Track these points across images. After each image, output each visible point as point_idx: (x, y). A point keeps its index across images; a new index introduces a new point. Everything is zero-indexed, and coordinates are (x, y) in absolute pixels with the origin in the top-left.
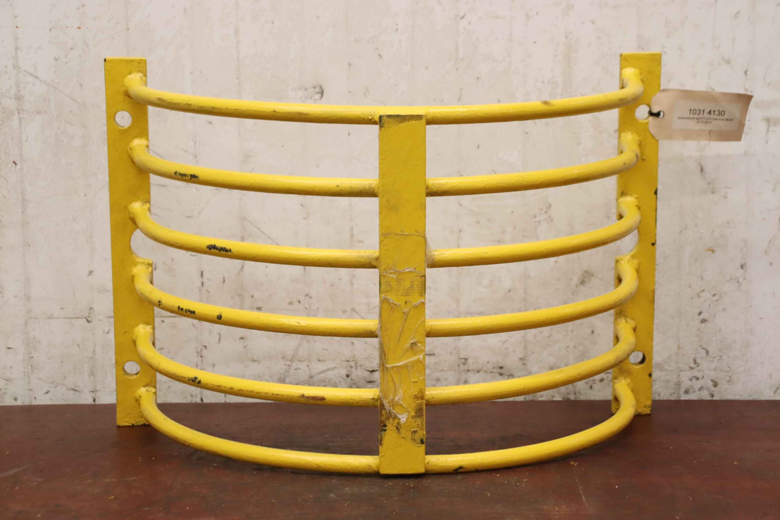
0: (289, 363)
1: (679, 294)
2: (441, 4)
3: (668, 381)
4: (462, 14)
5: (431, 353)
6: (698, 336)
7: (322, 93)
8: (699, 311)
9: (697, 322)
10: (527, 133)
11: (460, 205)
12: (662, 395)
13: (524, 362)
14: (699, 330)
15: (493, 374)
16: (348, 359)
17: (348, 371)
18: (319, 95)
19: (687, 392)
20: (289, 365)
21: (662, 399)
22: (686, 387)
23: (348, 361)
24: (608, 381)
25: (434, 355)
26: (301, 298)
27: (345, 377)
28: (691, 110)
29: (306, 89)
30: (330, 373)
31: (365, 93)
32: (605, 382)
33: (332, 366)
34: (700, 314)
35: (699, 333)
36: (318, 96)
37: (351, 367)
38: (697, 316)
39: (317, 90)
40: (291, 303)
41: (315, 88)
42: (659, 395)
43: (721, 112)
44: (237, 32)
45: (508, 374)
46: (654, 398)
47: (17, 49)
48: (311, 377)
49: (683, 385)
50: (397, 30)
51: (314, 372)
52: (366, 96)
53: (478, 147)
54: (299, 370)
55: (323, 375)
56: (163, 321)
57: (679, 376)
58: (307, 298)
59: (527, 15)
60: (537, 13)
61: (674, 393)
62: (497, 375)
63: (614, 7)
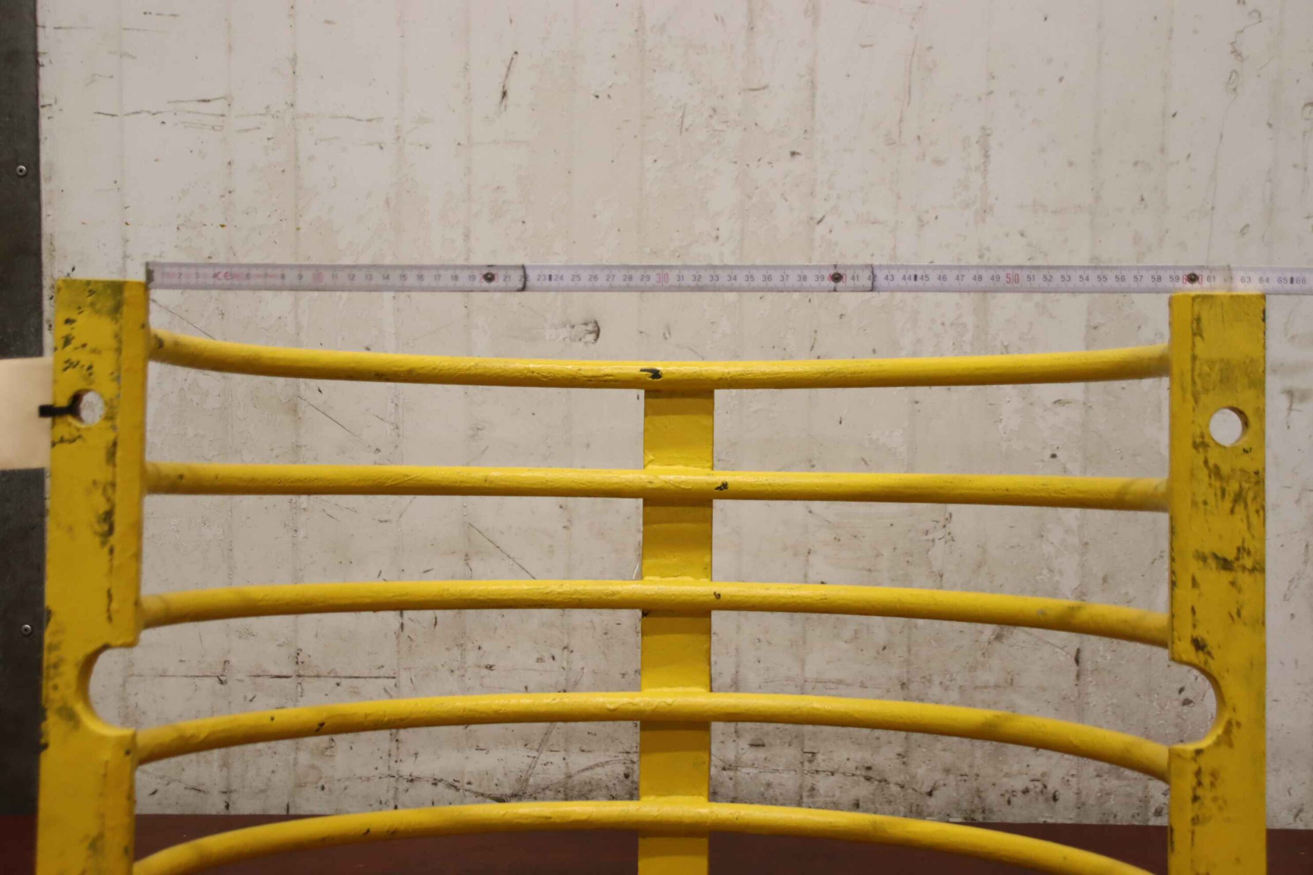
0: (535, 754)
1: (1150, 658)
2: (786, 200)
3: (1129, 795)
4: (819, 217)
5: (760, 742)
6: (1176, 726)
7: (597, 333)
8: (1180, 686)
9: (1176, 703)
10: (917, 402)
11: (810, 512)
12: (1120, 816)
13: (905, 759)
14: (1179, 716)
15: (855, 778)
16: (628, 750)
17: (627, 768)
18: (593, 336)
19: (1158, 813)
20: (534, 757)
21: (1119, 824)
22: (1157, 805)
23: (628, 753)
24: (1035, 792)
25: (763, 745)
26: (557, 652)
27: (622, 777)
29: (573, 327)
30: (599, 770)
31: (664, 334)
32: (1032, 793)
33: (602, 759)
34: (1181, 690)
35: (1179, 720)
36: (591, 337)
37: (633, 762)
38: (1176, 695)
39: (590, 327)
40: (540, 660)
41: (586, 324)
42: (1115, 816)
44: (467, 236)
45: (878, 778)
46: (1107, 821)
47: (125, 257)
48: (569, 777)
49: (1152, 802)
50: (717, 237)
51: (574, 769)
52: (666, 338)
53: (841, 423)
54: (549, 766)
55: (588, 774)
56: (338, 684)
57: (1146, 787)
58: (566, 651)
59: (920, 220)
60: (936, 218)
61: (1138, 814)
62: (862, 779)
63: (1055, 212)
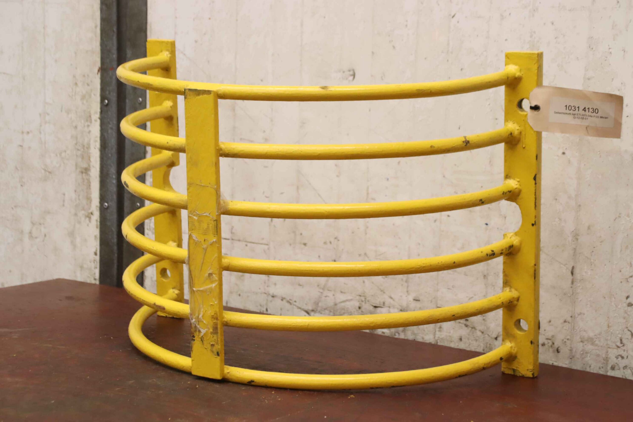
0: (321, 291)
1: (611, 276)
2: (439, 5)
3: (598, 355)
4: (453, 15)
5: (417, 299)
6: (624, 318)
7: (354, 75)
8: (627, 295)
9: (625, 305)
10: (496, 119)
11: (444, 177)
12: (592, 366)
13: (484, 318)
14: (626, 312)
15: (460, 324)
16: (360, 294)
17: (360, 304)
18: (352, 77)
19: (613, 368)
20: (321, 293)
21: (592, 371)
22: (612, 364)
23: (360, 296)
24: (548, 346)
25: (419, 301)
26: (332, 240)
27: (357, 308)
28: (566, 106)
29: (344, 72)
30: (348, 303)
31: (382, 77)
32: (546, 346)
33: (349, 298)
34: (628, 297)
35: (626, 315)
36: (351, 78)
37: (362, 301)
38: (625, 299)
39: (351, 73)
40: (325, 243)
41: (349, 71)
42: (590, 367)
43: (594, 110)
44: (302, 25)
45: (471, 326)
46: (586, 368)
47: (176, 33)
48: (336, 304)
49: (610, 361)
50: (406, 26)
51: (338, 301)
52: (382, 79)
53: (459, 128)
54: (327, 298)
55: (343, 304)
56: (246, 245)
57: (607, 352)
58: (336, 240)
59: (502, 15)
60: (510, 14)
61: (602, 367)
62: (463, 326)
63: (570, 10)
